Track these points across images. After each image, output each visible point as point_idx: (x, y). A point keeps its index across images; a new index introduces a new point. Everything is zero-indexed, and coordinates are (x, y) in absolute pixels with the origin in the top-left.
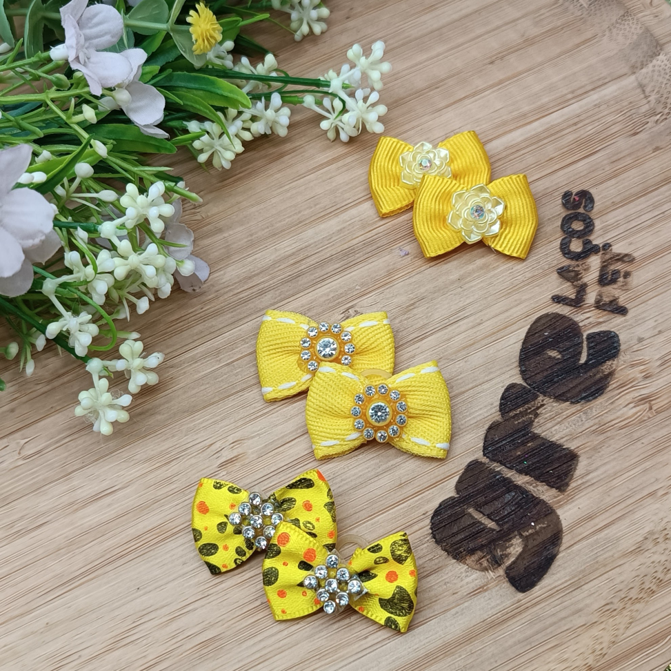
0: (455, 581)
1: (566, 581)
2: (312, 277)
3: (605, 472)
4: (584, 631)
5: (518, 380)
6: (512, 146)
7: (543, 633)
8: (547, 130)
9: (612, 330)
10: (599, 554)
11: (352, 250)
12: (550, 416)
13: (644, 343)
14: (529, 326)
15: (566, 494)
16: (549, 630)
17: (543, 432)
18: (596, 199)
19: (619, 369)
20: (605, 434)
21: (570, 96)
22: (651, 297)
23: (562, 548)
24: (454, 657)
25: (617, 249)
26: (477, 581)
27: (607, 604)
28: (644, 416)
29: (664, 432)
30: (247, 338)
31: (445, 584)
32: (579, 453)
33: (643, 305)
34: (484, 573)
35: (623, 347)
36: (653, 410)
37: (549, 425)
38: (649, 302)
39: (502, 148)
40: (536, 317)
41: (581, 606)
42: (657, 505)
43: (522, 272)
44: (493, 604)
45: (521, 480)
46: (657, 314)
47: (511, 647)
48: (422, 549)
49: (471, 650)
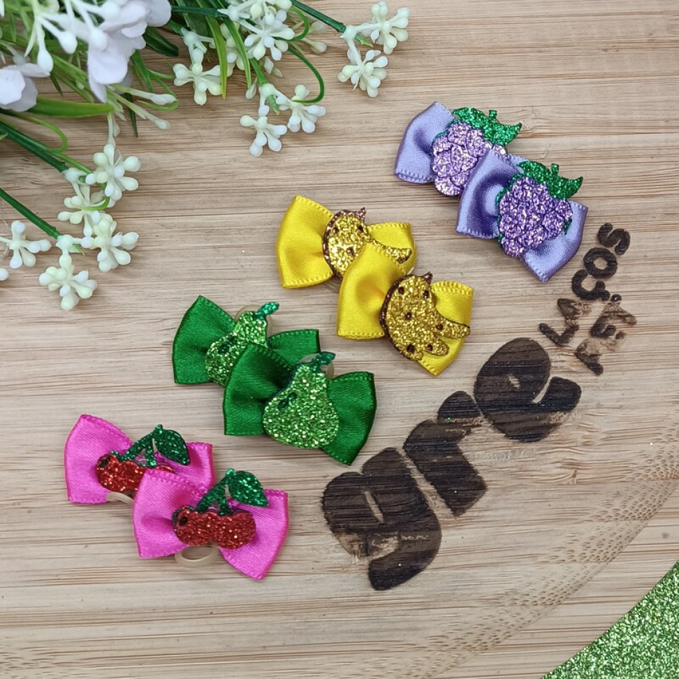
0: (322, 551)
1: (418, 598)
2: (330, 196)
3: (503, 516)
4: (412, 650)
5: (469, 391)
6: (581, 151)
7: (376, 634)
8: (623, 149)
9: (578, 384)
10: (459, 588)
11: (379, 186)
12: (481, 439)
13: (601, 410)
14: (505, 343)
15: (458, 519)
16: (381, 634)
17: (466, 452)
18: (630, 246)
19: (566, 424)
20: (520, 481)
21: (662, 124)
22: (630, 368)
23: (429, 567)
24: (289, 617)
25: (625, 305)
26: (342, 560)
27: (443, 636)
28: (565, 480)
29: (575, 504)
30: (243, 229)
31: (313, 549)
32: (489, 487)
33: (620, 373)
34: (350, 556)
35: (579, 405)
36: (575, 479)
37: (475, 448)
38: (627, 373)
39: (570, 148)
40: (516, 337)
41: (420, 626)
42: (533, 569)
43: (525, 286)
44: (345, 587)
45: (425, 487)
46: (628, 388)
47: (342, 632)
48: (307, 508)
49: (307, 618)
